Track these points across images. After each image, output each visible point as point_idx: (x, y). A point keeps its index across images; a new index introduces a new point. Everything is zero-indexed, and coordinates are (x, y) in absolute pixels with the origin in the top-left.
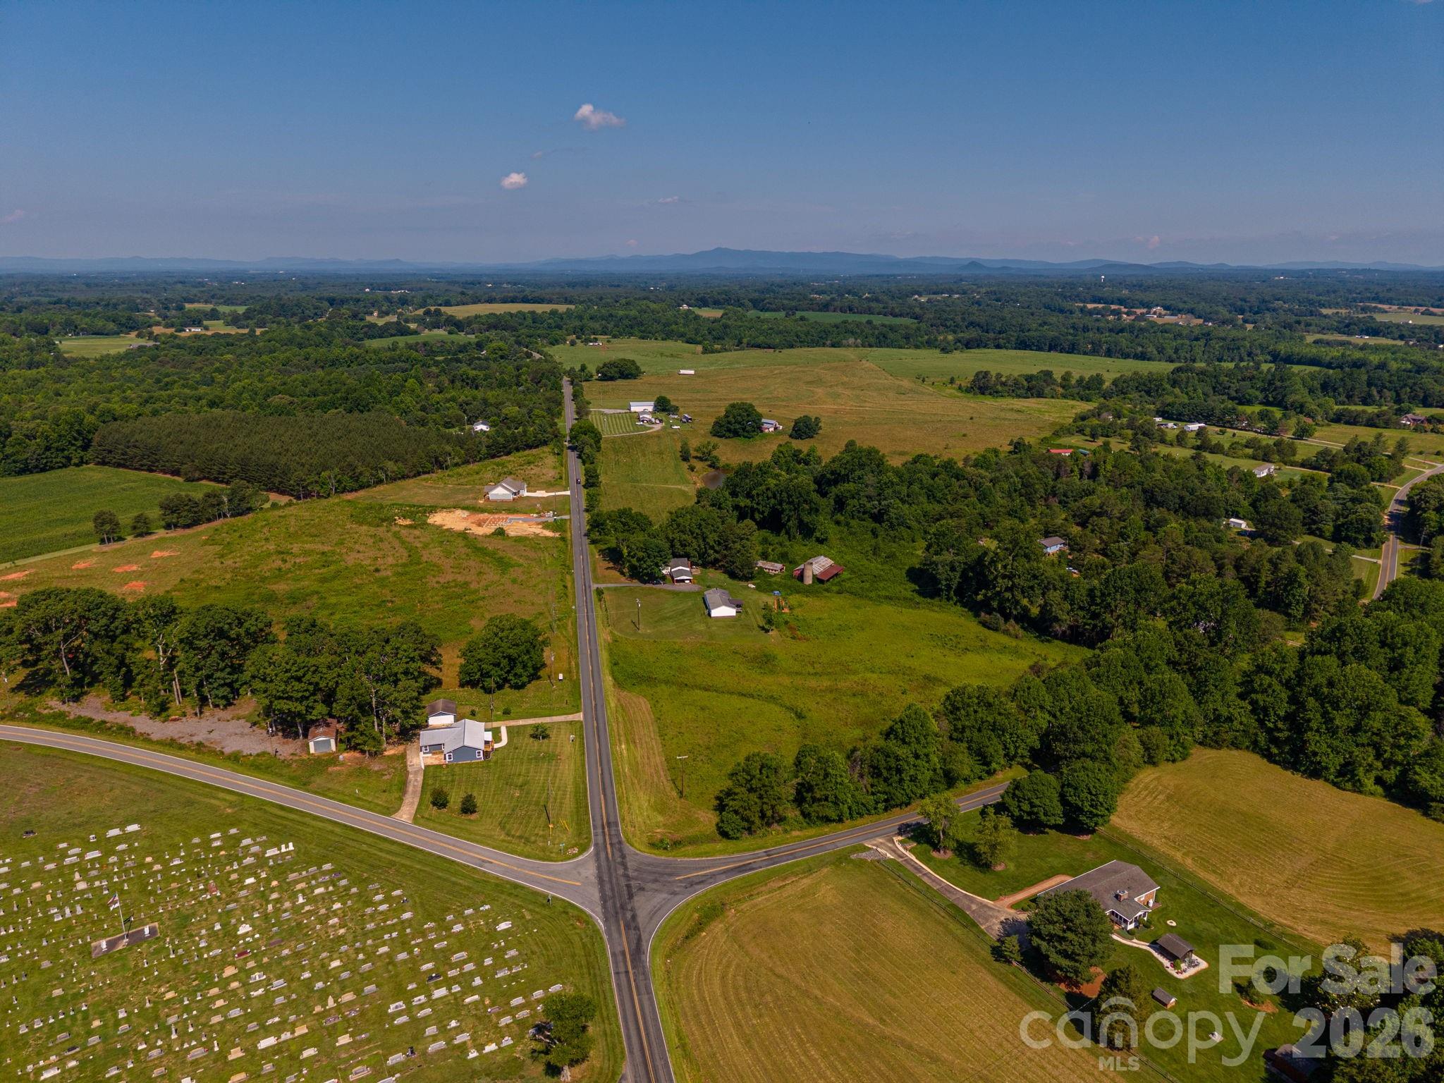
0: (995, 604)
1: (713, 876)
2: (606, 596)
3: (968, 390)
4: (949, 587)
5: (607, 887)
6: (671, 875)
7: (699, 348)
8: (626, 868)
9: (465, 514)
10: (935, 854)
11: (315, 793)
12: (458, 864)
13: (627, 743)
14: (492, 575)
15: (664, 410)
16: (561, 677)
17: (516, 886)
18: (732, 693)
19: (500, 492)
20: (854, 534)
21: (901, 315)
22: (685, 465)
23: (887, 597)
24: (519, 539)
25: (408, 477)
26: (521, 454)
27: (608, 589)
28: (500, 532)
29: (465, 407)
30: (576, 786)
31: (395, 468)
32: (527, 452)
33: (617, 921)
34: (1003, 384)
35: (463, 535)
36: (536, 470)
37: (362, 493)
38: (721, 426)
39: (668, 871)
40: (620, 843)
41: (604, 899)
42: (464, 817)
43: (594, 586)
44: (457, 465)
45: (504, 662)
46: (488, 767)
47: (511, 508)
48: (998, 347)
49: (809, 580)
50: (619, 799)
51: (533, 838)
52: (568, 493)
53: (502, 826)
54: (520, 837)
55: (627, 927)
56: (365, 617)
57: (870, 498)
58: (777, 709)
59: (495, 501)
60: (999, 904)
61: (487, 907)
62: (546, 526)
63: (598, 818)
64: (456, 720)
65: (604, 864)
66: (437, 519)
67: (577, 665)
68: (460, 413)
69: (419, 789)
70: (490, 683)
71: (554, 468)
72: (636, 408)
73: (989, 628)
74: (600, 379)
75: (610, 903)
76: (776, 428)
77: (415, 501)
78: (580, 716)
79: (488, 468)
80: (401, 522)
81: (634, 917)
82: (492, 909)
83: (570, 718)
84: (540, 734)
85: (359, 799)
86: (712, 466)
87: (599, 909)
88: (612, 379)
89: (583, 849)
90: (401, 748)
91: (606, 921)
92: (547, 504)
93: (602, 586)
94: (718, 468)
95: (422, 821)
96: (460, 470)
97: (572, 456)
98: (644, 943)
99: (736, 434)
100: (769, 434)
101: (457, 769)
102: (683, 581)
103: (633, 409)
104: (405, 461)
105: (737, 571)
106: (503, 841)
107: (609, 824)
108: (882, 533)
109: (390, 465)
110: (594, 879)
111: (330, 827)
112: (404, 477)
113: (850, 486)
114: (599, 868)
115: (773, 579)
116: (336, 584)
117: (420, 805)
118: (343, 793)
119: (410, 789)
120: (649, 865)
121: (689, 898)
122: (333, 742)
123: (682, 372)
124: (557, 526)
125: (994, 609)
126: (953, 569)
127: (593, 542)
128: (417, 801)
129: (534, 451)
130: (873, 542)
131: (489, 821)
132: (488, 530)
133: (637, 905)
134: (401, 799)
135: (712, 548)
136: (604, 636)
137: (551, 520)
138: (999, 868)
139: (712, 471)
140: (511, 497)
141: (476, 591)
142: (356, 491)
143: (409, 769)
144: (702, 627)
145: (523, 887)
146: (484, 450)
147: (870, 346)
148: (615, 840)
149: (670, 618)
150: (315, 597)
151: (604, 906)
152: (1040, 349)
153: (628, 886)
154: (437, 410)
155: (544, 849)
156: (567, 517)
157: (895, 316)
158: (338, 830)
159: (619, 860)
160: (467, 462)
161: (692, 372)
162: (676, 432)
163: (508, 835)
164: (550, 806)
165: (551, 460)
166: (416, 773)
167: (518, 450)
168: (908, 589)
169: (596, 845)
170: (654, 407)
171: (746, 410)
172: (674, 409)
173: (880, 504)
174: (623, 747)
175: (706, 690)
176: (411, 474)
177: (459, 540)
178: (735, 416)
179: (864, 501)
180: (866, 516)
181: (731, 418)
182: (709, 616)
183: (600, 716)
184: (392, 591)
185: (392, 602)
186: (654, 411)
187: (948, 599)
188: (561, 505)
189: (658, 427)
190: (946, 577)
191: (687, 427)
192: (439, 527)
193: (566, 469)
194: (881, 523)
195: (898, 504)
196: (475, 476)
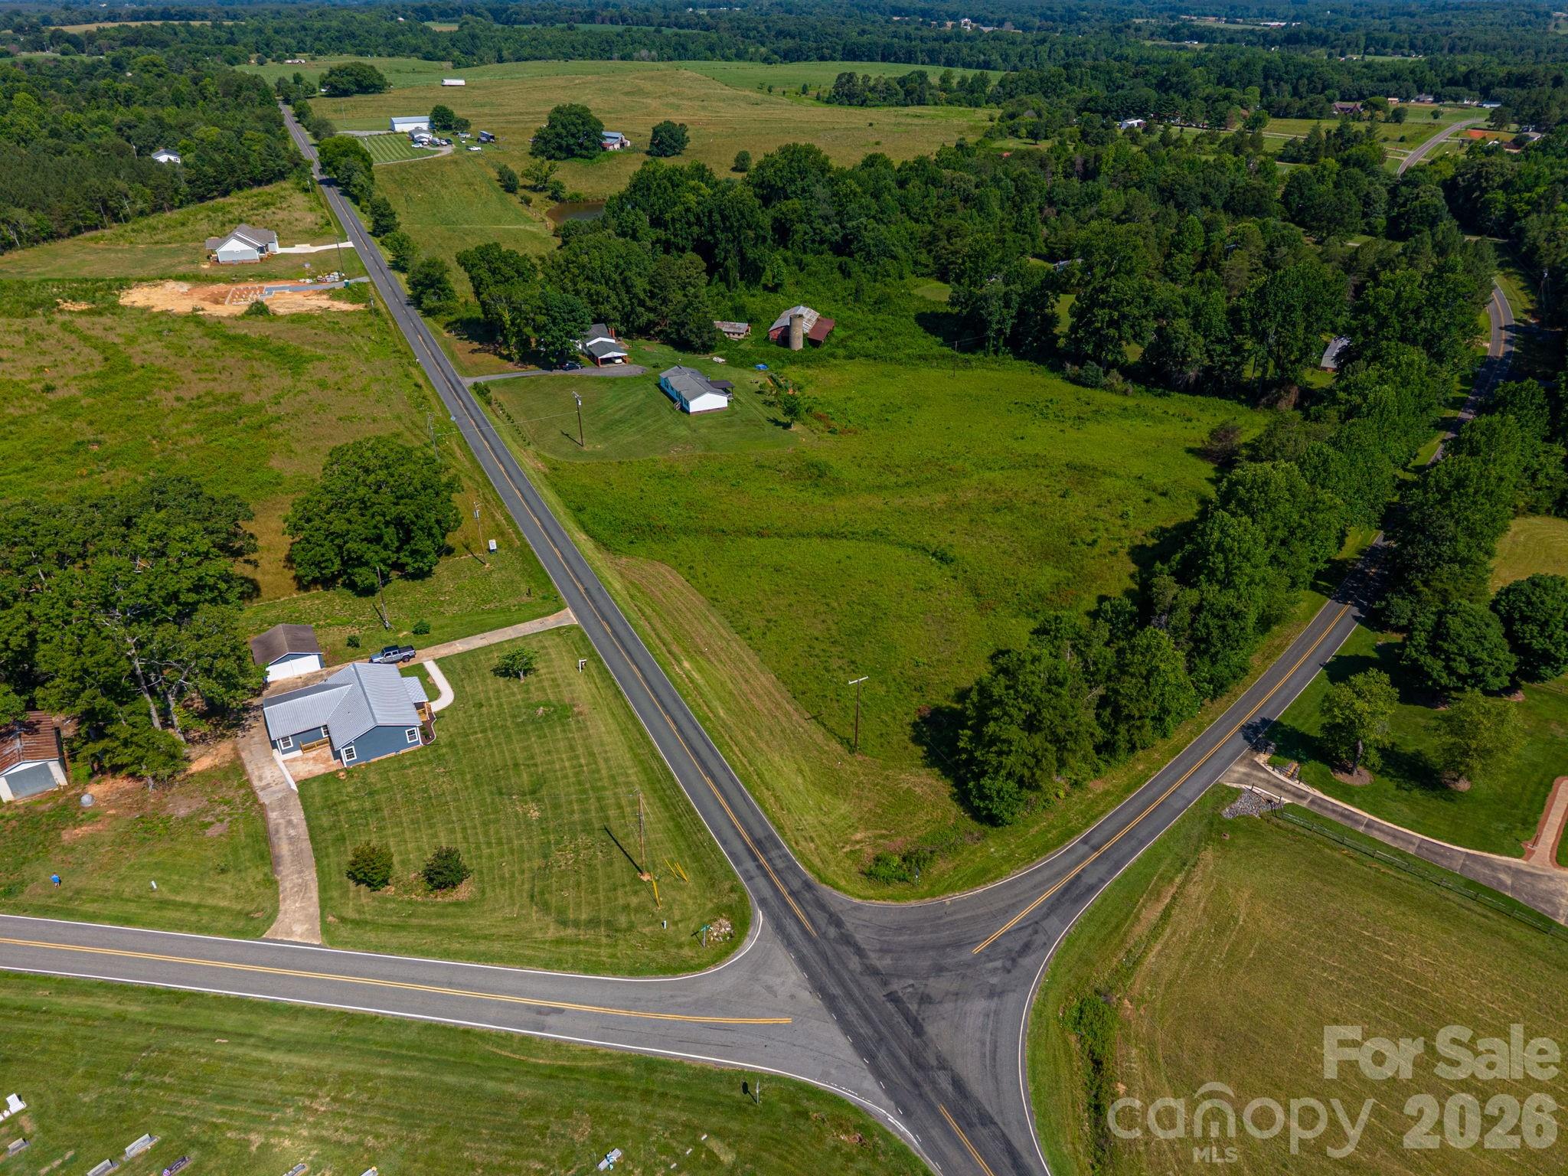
0: (1089, 349)
1: (1034, 924)
2: (493, 393)
3: (828, 102)
4: (1000, 332)
5: (851, 1011)
6: (958, 945)
7: (447, 65)
8: (860, 952)
9: (185, 287)
10: (1341, 777)
11: (44, 910)
12: (483, 1036)
13: (691, 658)
14: (277, 380)
15: (447, 127)
16: (493, 544)
17: (650, 1065)
18: (808, 535)
19: (235, 248)
20: (815, 273)
22: (514, 200)
23: (920, 357)
24: (297, 319)
25: (60, 236)
26: (246, 192)
27: (493, 383)
28: (259, 310)
29: (128, 132)
30: (646, 770)
31: (32, 220)
32: (256, 190)
33: (932, 1109)
34: (872, 89)
35: (194, 318)
36: (281, 215)
38: (547, 142)
39: (945, 935)
40: (808, 886)
41: (861, 1047)
42: (441, 898)
43: (468, 382)
44: (142, 213)
45: (390, 534)
46: (440, 758)
47: (262, 272)
48: (822, 58)
49: (798, 344)
50: (746, 780)
51: (623, 920)
52: (350, 244)
53: (539, 899)
54: (594, 923)
55: (967, 1125)
56: (48, 477)
57: (826, 219)
58: (900, 552)
59: (231, 264)
60: (1533, 861)
61: (615, 1155)
62: (335, 295)
63: (729, 833)
64: (324, 663)
65: (807, 950)
66: (137, 297)
67: (508, 518)
68: (122, 141)
69: (307, 845)
70: (364, 576)
71: (311, 210)
72: (403, 126)
73: (1085, 385)
74: (329, 95)
75: (882, 1057)
76: (622, 145)
77: (85, 272)
78: (568, 617)
79: (198, 217)
80: (68, 306)
81: (958, 1083)
82: (627, 1156)
83: (551, 622)
84: (513, 668)
85: (163, 904)
86: (554, 197)
87: (870, 1083)
88: (346, 93)
89: (742, 924)
90: (225, 748)
91: (907, 1116)
92: (320, 266)
93: (481, 380)
94: (563, 201)
95: (344, 932)
96: (152, 220)
97: (332, 194)
98: (1028, 1160)
99: (570, 153)
100: (615, 153)
101: (373, 778)
102: (610, 360)
103: (398, 128)
104: (48, 209)
105: (693, 338)
106: (559, 942)
107: (758, 843)
108: (855, 269)
109: (20, 214)
110: (808, 998)
111: (110, 1005)
112: (52, 236)
113: (796, 203)
114: (803, 963)
115: (741, 347)
117: (323, 889)
118: (119, 897)
119: (284, 849)
120: (900, 929)
121: (1032, 996)
122: (55, 768)
123: (447, 82)
124: (354, 294)
125: (1088, 357)
126: (1007, 306)
127: (429, 312)
128: (311, 876)
129: (268, 189)
130: (851, 284)
131: (503, 895)
132: (240, 307)
133: (944, 1047)
134: (271, 883)
135: (642, 303)
136: (529, 463)
137: (339, 286)
139: (554, 204)
140: (257, 255)
141: (258, 409)
143: (264, 798)
144: (683, 431)
145: (667, 1065)
146: (184, 188)
147: (670, 59)
148: (796, 885)
149: (621, 421)
151: (879, 1074)
152: (872, 60)
153: (892, 997)
154: (80, 138)
155: (660, 943)
156: (365, 279)
158: (134, 1009)
159: (832, 932)
160: (157, 209)
161: (462, 82)
162: (478, 155)
163: (564, 923)
164: (614, 825)
165: (299, 199)
166: (283, 804)
167: (240, 187)
168: (931, 344)
169: (763, 903)
170: (431, 122)
171: (579, 116)
172: (464, 125)
173: (843, 227)
174: (686, 665)
175: (760, 535)
176: (65, 231)
177: (190, 327)
178: (564, 126)
179: (818, 224)
180: (825, 247)
181: (559, 129)
182: (688, 412)
183: (606, 609)
184: (91, 423)
185: (99, 443)
186: (433, 129)
187: (996, 352)
188: (346, 263)
189: (447, 150)
190: (1000, 317)
191: (490, 149)
192: (145, 310)
193: (331, 211)
194: (851, 255)
195: (872, 224)
196: (181, 230)
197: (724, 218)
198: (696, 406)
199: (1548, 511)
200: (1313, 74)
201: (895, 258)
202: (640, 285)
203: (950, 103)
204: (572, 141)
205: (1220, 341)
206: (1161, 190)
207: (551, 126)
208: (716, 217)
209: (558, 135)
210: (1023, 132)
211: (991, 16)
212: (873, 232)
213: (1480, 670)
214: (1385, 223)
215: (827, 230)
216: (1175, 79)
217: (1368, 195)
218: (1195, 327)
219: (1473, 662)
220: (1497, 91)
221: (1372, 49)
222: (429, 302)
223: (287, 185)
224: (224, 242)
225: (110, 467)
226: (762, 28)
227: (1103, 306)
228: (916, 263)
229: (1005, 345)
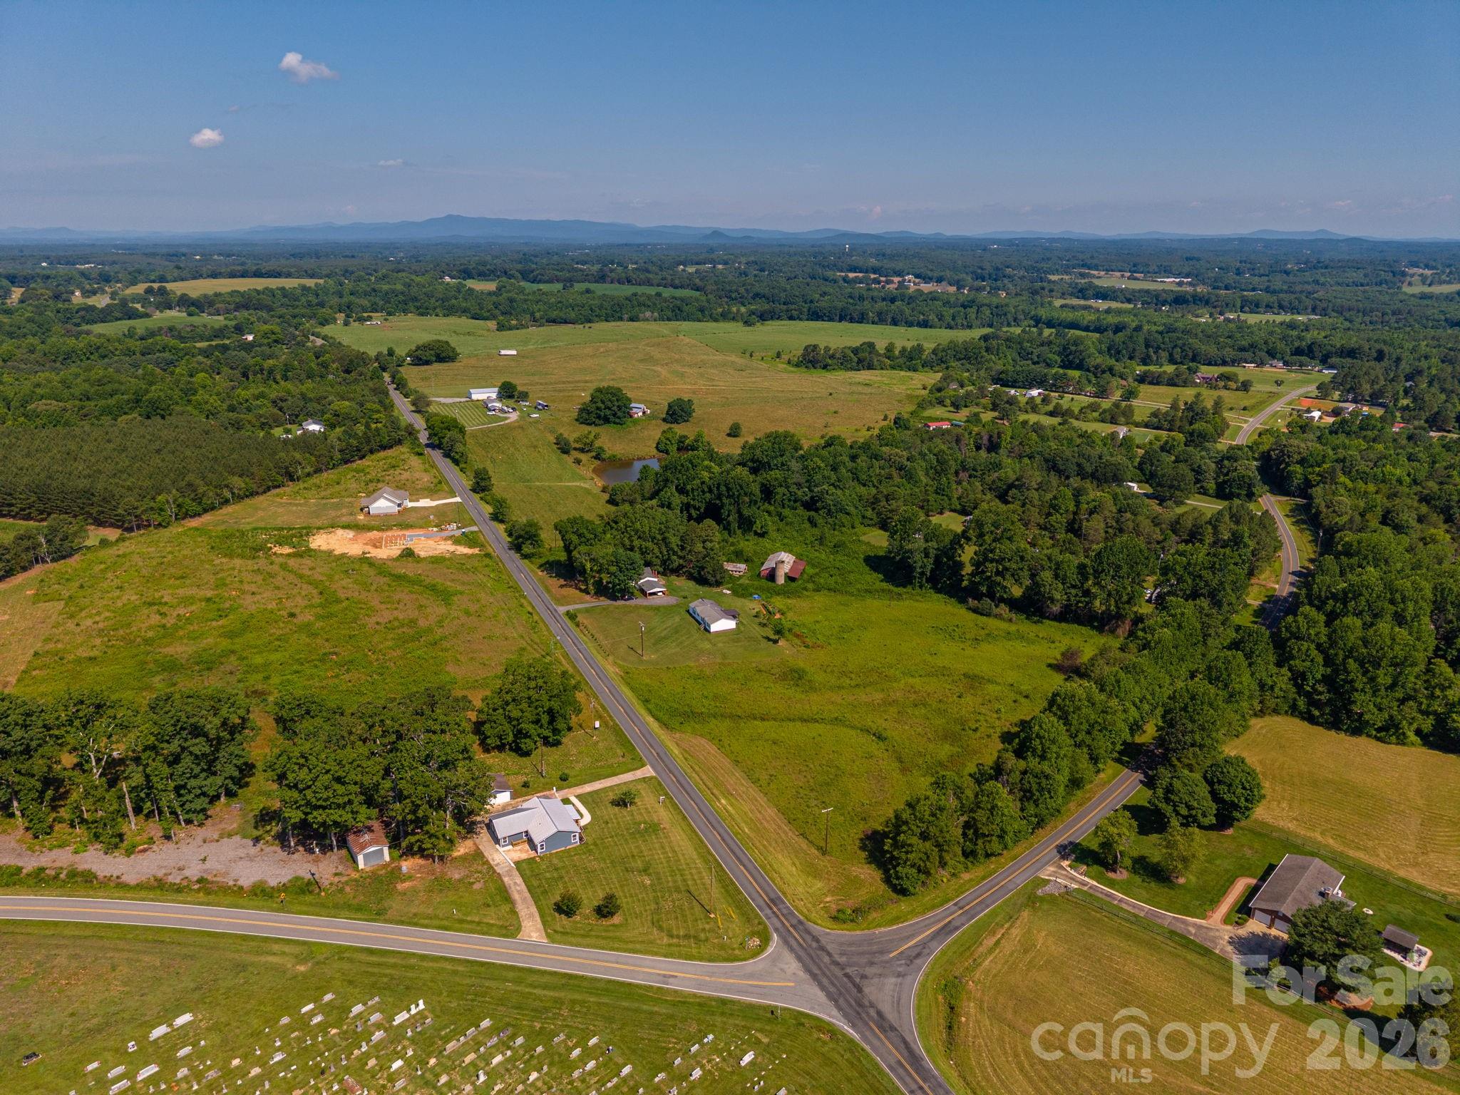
0: (984, 589)
1: (924, 944)
2: (580, 618)
3: (797, 365)
4: (922, 574)
5: (825, 981)
6: (882, 952)
7: (492, 324)
8: (829, 954)
9: (351, 534)
10: (1111, 875)
11: (398, 922)
12: (637, 986)
13: (726, 798)
14: (437, 610)
15: (511, 397)
16: (597, 724)
17: (724, 1002)
18: (794, 720)
19: (383, 505)
20: (791, 523)
21: (682, 287)
22: (569, 460)
23: (867, 591)
24: (437, 560)
25: (257, 493)
26: (377, 456)
27: (579, 611)
28: (408, 554)
29: (281, 404)
30: (706, 861)
31: (242, 485)
32: (382, 454)
33: (867, 1024)
34: (832, 357)
35: (364, 560)
36: (406, 475)
37: (207, 518)
38: (589, 413)
39: (875, 948)
40: (800, 922)
41: (830, 996)
42: (605, 922)
43: (562, 610)
44: (308, 475)
45: (545, 719)
46: (590, 851)
47: (402, 521)
48: (791, 318)
49: (781, 580)
50: (763, 867)
51: (702, 936)
52: (458, 499)
53: (657, 924)
54: (687, 937)
55: (883, 1030)
56: (311, 677)
57: (799, 485)
58: (853, 732)
59: (378, 516)
60: (1211, 921)
61: (711, 1037)
62: (457, 541)
63: (755, 895)
64: (513, 797)
65: (802, 953)
66: (319, 542)
67: (602, 706)
68: (276, 411)
69: (528, 895)
70: (526, 744)
71: (426, 471)
72: (479, 395)
73: (982, 614)
74: (413, 364)
75: (841, 1001)
76: (644, 413)
77: (279, 522)
78: (648, 771)
79: (347, 476)
80: (277, 549)
81: (879, 1013)
82: (716, 1037)
83: (639, 774)
84: (622, 802)
85: (461, 921)
86: (597, 457)
87: (835, 1012)
88: (427, 363)
89: (766, 940)
90: (469, 843)
91: (854, 1026)
92: (441, 518)
93: (571, 608)
94: (604, 460)
95: (558, 937)
96: (315, 480)
97: (436, 455)
98: (912, 1045)
99: (607, 420)
100: (639, 419)
101: (555, 861)
102: (655, 594)
103: (475, 397)
104: (250, 475)
105: (709, 577)
106: (670, 945)
107: (772, 900)
108: (820, 521)
109: (238, 482)
110: (802, 974)
111: (449, 967)
112: (253, 494)
113: (776, 474)
114: (799, 958)
115: (741, 581)
116: (250, 637)
117: (542, 917)
118: (436, 917)
119: (516, 896)
120: (851, 944)
121: (920, 977)
122: (386, 850)
123: (503, 352)
124: (469, 540)
125: (983, 595)
126: (927, 555)
127: (525, 557)
128: (534, 909)
129: (389, 453)
130: (816, 531)
131: (637, 922)
132: (393, 551)
133: (873, 998)
134: (514, 912)
135: (675, 553)
136: (611, 670)
137: (458, 533)
138: (1182, 881)
139: (597, 462)
141: (429, 630)
142: (199, 515)
143: (498, 870)
144: (706, 645)
145: (732, 1002)
146: (338, 456)
147: (669, 319)
148: (794, 922)
149: (665, 638)
150: (233, 658)
151: (839, 1008)
152: (831, 320)
153: (847, 975)
154: (249, 410)
155: (722, 947)
156: (475, 529)
157: (676, 287)
158: (461, 968)
159: (814, 945)
160: (319, 471)
161: (514, 352)
162: (537, 421)
163: (672, 936)
164: (692, 889)
165: (415, 461)
166: (509, 873)
167: (372, 452)
168: (874, 579)
169: (776, 930)
170: (499, 393)
171: (614, 394)
172: (524, 396)
173: (811, 491)
174: (723, 801)
175: (763, 719)
176: (260, 490)
177: (365, 568)
178: (603, 402)
179: (793, 489)
180: (798, 504)
181: (600, 405)
182: (709, 631)
183: (671, 767)
184: (327, 640)
185: (335, 654)
186: (500, 397)
187: (921, 587)
188: (458, 515)
189: (514, 416)
190: (921, 564)
191: (546, 415)
192: (330, 553)
193: (440, 473)
194: (817, 510)
195: (832, 490)
196: (337, 488)
197: (728, 489)
198: (715, 627)
199: (1286, 712)
201: (848, 514)
202: (674, 541)
203: (893, 368)
204: (608, 412)
205: (1074, 587)
206: (1047, 461)
207: (593, 401)
208: (723, 488)
209: (598, 408)
210: (948, 402)
211: (930, 274)
212: (834, 495)
213: (1194, 812)
215: (800, 493)
216: (1073, 348)
217: (1199, 466)
218: (1056, 576)
219: (1189, 807)
220: (1334, 360)
221: (1247, 309)
222: (527, 549)
223: (403, 451)
224: (375, 501)
225: (348, 671)
226: (742, 290)
227: (992, 561)
228: (864, 517)
229: (927, 581)
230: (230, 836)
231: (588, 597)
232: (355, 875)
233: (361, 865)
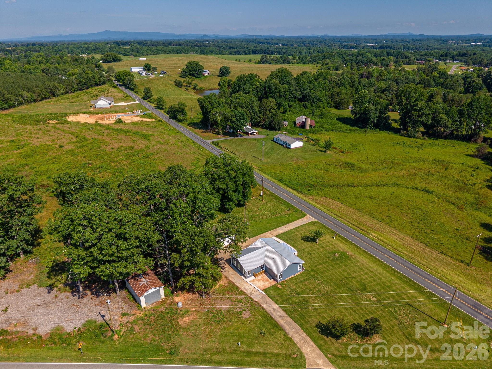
2: (220, 145)
3: (259, 64)
4: (372, 122)
9: (88, 116)
13: (373, 232)
14: (142, 141)
15: (149, 69)
16: (262, 193)
18: (371, 186)
19: (102, 103)
20: (295, 108)
22: (182, 89)
24: (134, 124)
25: (37, 101)
26: (94, 88)
27: (218, 141)
28: (119, 121)
32: (97, 87)
34: (272, 60)
35: (97, 124)
36: (110, 94)
37: (11, 111)
38: (186, 73)
42: (369, 342)
43: (209, 141)
44: (62, 94)
47: (112, 110)
49: (308, 127)
50: (442, 279)
52: (137, 102)
53: (411, 339)
57: (296, 91)
59: (100, 109)
62: (142, 117)
66: (72, 118)
71: (119, 93)
72: (135, 70)
73: (410, 137)
74: (103, 63)
76: (208, 74)
77: (50, 112)
78: (310, 218)
79: (82, 95)
80: (50, 122)
83: (306, 220)
85: (249, 353)
86: (194, 89)
88: (109, 62)
90: (223, 278)
92: (131, 108)
93: (213, 141)
94: (197, 90)
97: (123, 88)
99: (194, 76)
100: (206, 77)
103: (133, 70)
108: (309, 106)
109: (25, 93)
112: (35, 101)
113: (285, 86)
116: (37, 158)
117: (314, 341)
118: (225, 351)
123: (141, 59)
124: (149, 116)
126: (376, 113)
127: (179, 121)
132: (110, 121)
135: (257, 115)
137: (141, 114)
139: (195, 91)
140: (109, 106)
142: (7, 109)
143: (255, 298)
146: (76, 86)
149: (269, 152)
150: (27, 168)
154: (31, 73)
156: (150, 112)
160: (67, 93)
161: (145, 59)
162: (163, 77)
164: (410, 302)
165: (113, 90)
166: (265, 301)
167: (92, 86)
170: (144, 69)
171: (197, 65)
172: (155, 69)
173: (302, 93)
174: (373, 234)
175: (354, 186)
176: (39, 99)
177: (98, 127)
178: (192, 68)
179: (294, 92)
180: (297, 99)
181: (190, 69)
182: (290, 148)
183: (322, 215)
184: (84, 157)
185: (91, 164)
187: (370, 129)
188: (139, 106)
189: (152, 76)
190: (374, 116)
191: (165, 76)
192: (78, 123)
193: (125, 93)
194: (307, 101)
195: (313, 91)
196: (78, 99)
197: (270, 89)
198: (293, 146)
200: (402, 54)
201: (322, 102)
202: (257, 109)
204: (194, 72)
207: (187, 67)
208: (267, 89)
209: (190, 70)
212: (314, 94)
214: (464, 90)
215: (297, 94)
217: (458, 81)
218: (447, 117)
220: (457, 58)
222: (180, 117)
223: (107, 86)
224: (98, 101)
225: (100, 172)
227: (415, 110)
228: (328, 103)
229: (373, 127)
230: (28, 286)
231: (219, 136)
232: (140, 314)
233: (143, 304)
